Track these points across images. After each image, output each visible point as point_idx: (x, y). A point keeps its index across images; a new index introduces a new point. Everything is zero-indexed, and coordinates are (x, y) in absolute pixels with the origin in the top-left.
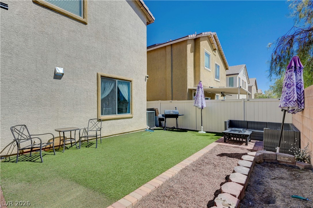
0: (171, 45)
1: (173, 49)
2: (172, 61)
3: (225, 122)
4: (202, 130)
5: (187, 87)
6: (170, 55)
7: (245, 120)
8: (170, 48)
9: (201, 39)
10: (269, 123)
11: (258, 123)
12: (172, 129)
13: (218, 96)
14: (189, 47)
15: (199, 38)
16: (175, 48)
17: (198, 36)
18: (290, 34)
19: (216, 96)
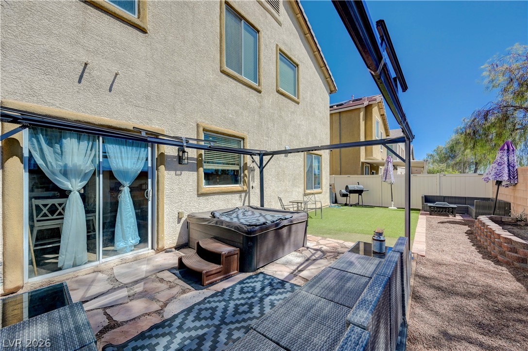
0: (340, 112)
1: (341, 117)
2: (340, 130)
3: (422, 197)
4: (393, 205)
5: (360, 160)
6: (339, 124)
7: (441, 195)
8: (338, 115)
9: (373, 105)
10: (468, 198)
11: (455, 197)
12: (357, 205)
13: (381, 169)
14: (362, 114)
15: (371, 105)
16: (344, 115)
17: (371, 103)
18: (486, 109)
19: (380, 170)
